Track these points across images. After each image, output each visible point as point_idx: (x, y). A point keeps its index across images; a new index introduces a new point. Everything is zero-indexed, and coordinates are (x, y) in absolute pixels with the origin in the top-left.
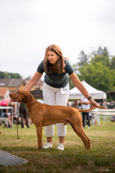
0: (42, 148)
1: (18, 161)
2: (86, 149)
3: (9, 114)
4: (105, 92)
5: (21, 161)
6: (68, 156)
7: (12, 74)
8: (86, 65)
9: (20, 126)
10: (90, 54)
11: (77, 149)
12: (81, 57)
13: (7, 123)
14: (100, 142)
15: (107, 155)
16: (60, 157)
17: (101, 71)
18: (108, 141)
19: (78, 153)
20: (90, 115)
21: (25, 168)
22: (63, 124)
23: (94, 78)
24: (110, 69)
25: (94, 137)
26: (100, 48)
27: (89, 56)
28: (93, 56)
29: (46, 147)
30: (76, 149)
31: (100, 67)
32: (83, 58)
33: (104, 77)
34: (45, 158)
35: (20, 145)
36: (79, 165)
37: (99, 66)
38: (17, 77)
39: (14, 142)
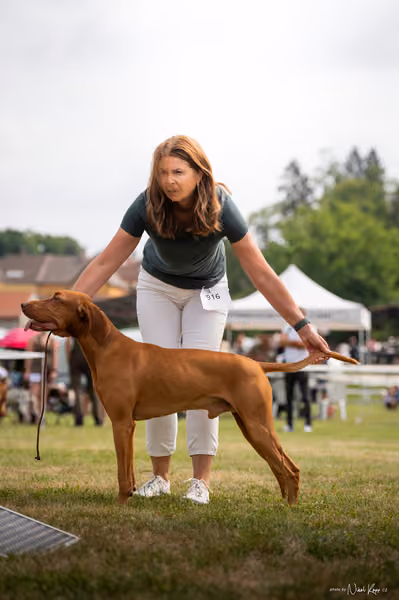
0: (131, 495)
1: (43, 538)
2: (286, 500)
3: (35, 378)
4: (367, 306)
5: (54, 537)
6: (219, 522)
7: (49, 238)
8: (303, 213)
9: (70, 418)
10: (319, 175)
11: (253, 499)
12: (288, 182)
13: (24, 409)
14: (337, 475)
15: (355, 522)
16: (189, 527)
17: (355, 235)
18: (364, 476)
19: (255, 511)
20: (312, 383)
21: (65, 562)
22: (206, 412)
23: (332, 257)
24: (387, 227)
25: (320, 461)
26: (355, 154)
27: (318, 181)
28: (330, 181)
29: (149, 493)
30: (250, 501)
31: (353, 220)
32: (294, 186)
33: (365, 253)
34: (138, 529)
35: (61, 485)
36: (251, 553)
37: (347, 216)
38: (67, 248)
39: (40, 475)
